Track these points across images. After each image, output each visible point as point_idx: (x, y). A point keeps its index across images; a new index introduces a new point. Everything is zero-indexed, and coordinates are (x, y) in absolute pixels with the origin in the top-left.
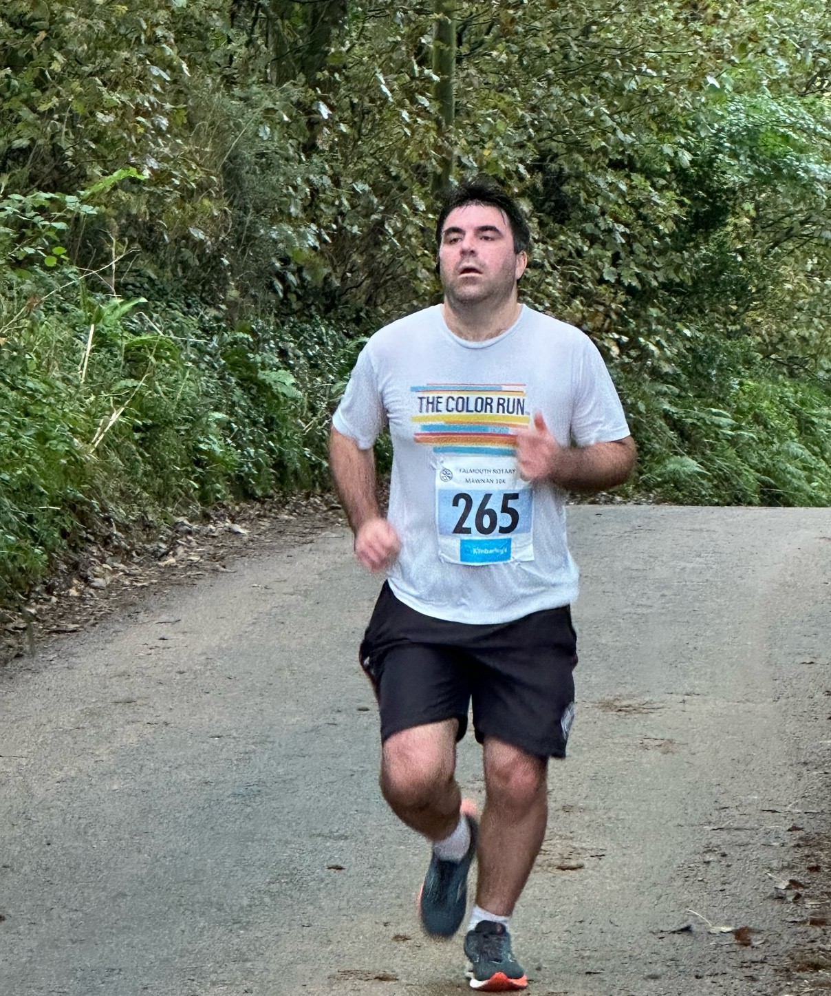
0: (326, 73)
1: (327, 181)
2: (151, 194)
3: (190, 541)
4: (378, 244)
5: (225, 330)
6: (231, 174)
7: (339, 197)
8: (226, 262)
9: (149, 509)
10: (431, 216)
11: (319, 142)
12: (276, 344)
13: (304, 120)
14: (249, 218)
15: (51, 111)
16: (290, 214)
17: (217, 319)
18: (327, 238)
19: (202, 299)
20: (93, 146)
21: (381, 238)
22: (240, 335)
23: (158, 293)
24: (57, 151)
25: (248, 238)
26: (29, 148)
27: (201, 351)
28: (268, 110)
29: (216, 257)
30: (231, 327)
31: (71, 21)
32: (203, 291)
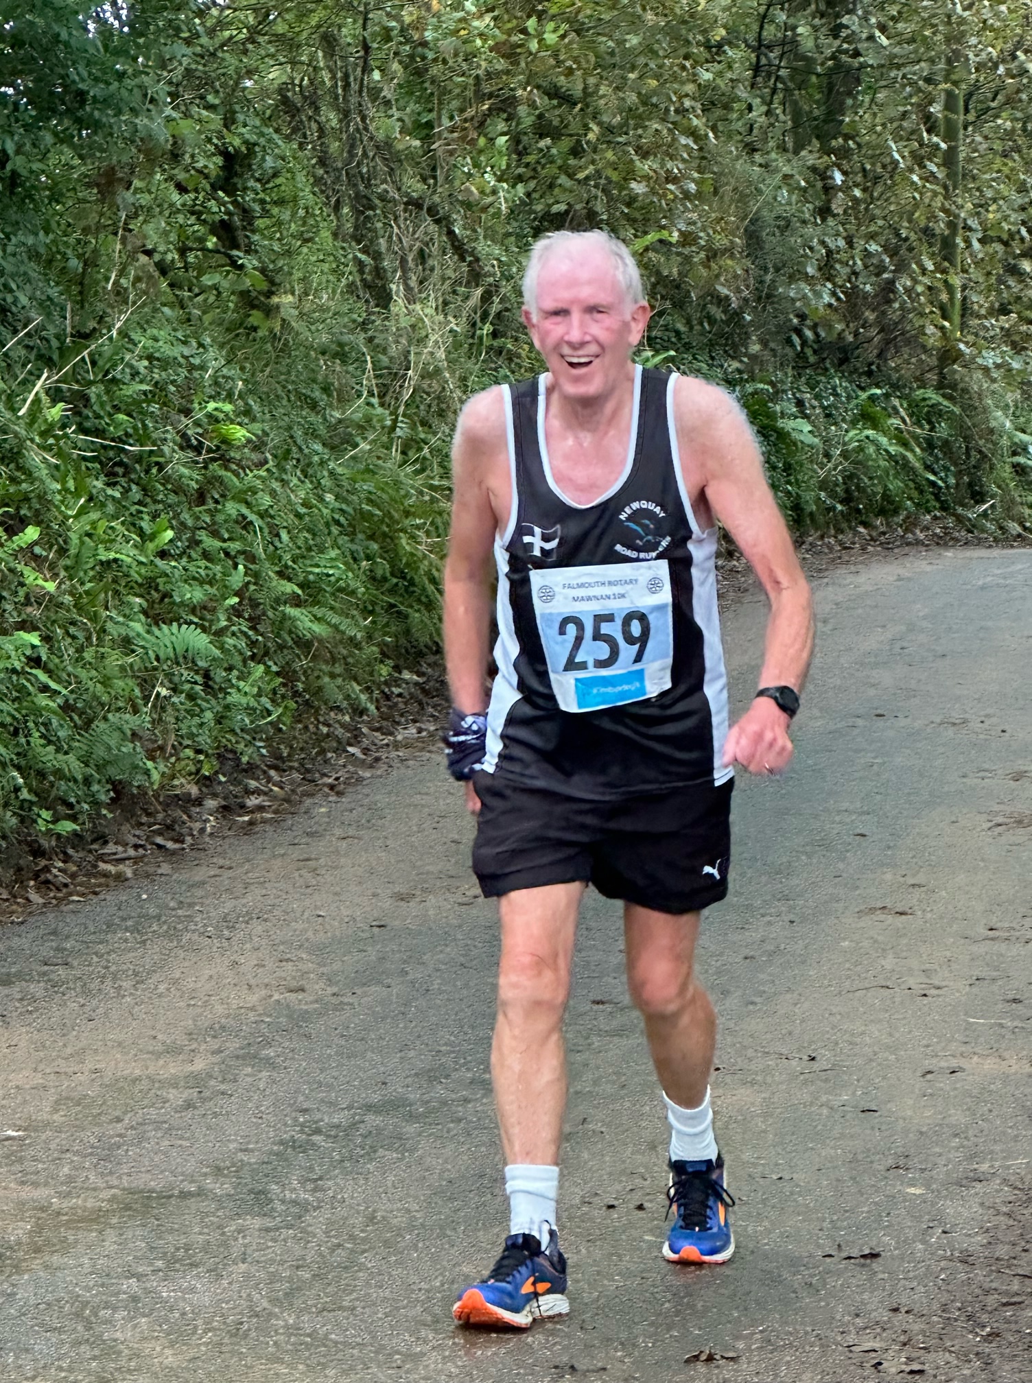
0: (840, 140)
1: (841, 243)
2: (678, 254)
4: (889, 302)
5: (747, 381)
6: (753, 239)
7: (853, 258)
8: (748, 318)
10: (938, 275)
11: (833, 206)
12: (794, 394)
13: (819, 184)
14: (769, 277)
15: (587, 178)
16: (807, 273)
17: (740, 371)
18: (842, 296)
19: (726, 352)
20: (626, 211)
21: (892, 296)
22: (761, 386)
23: (684, 346)
24: (592, 215)
25: (769, 296)
26: (567, 212)
28: (786, 177)
29: (738, 314)
30: (752, 379)
31: (604, 96)
32: (726, 345)
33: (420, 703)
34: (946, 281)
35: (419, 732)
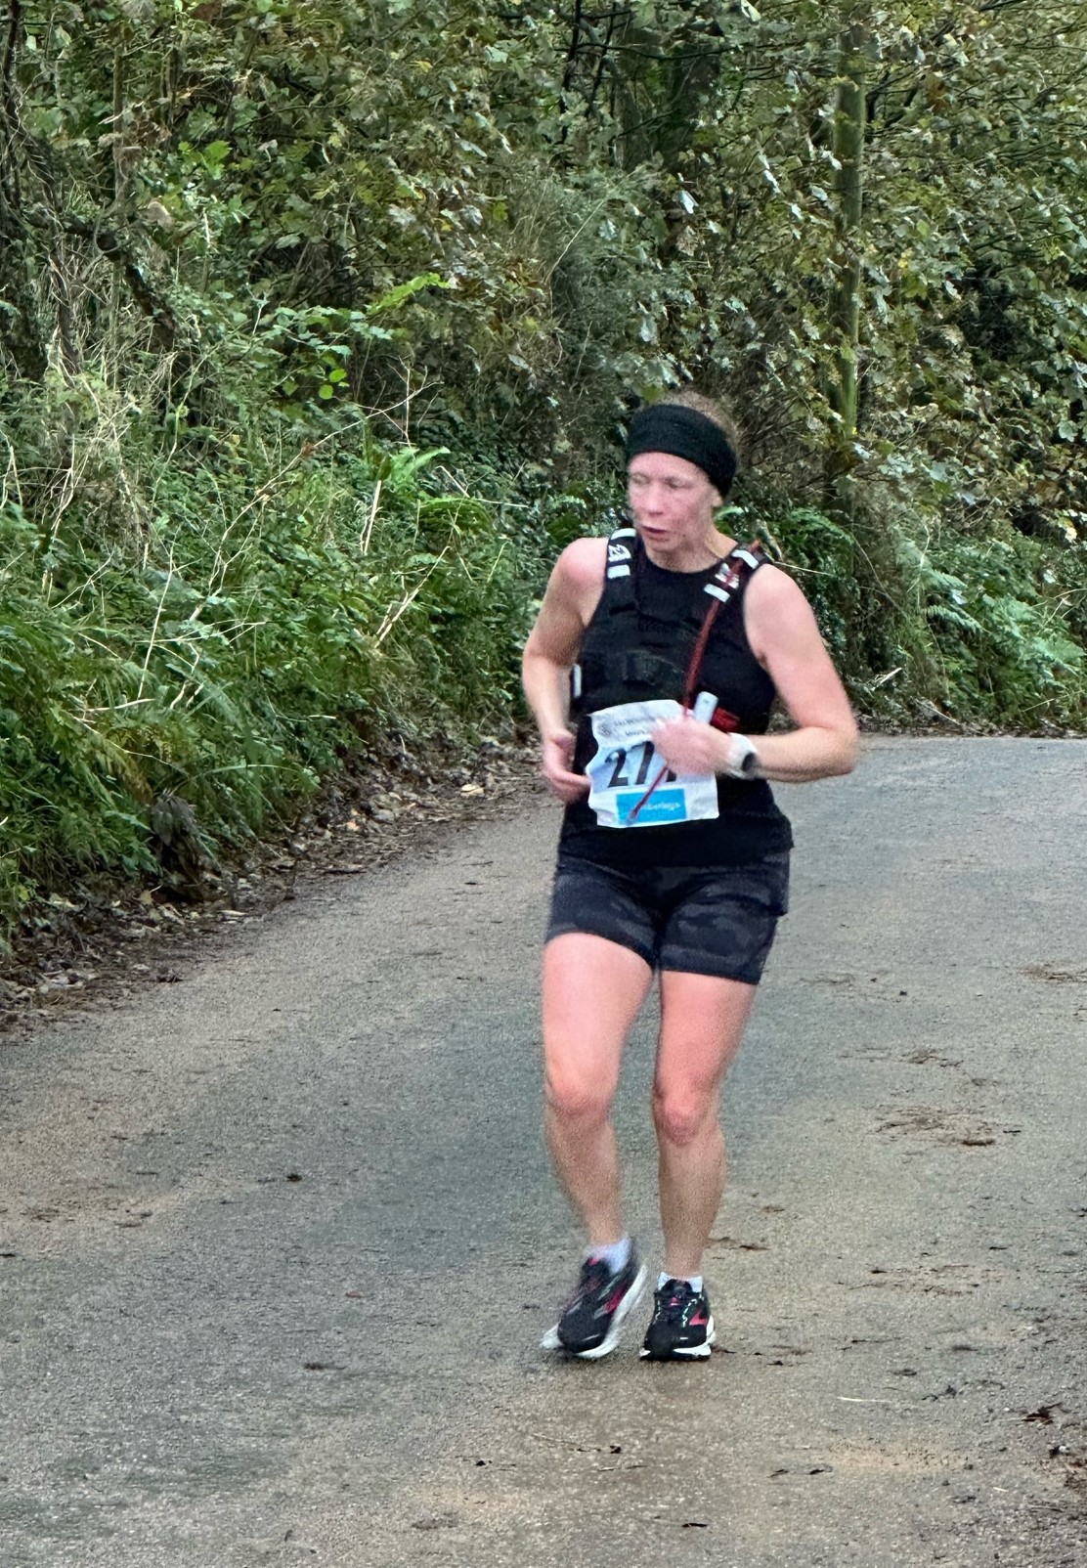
0: (691, 153)
1: (690, 299)
2: (457, 310)
3: (500, 768)
4: (755, 383)
5: (550, 492)
6: (564, 289)
7: (706, 319)
8: (554, 403)
9: (449, 724)
10: (827, 347)
11: (680, 246)
12: (618, 512)
13: (660, 215)
14: (585, 345)
15: (328, 200)
16: (640, 341)
17: (540, 478)
18: (689, 374)
19: (520, 449)
20: (383, 246)
21: (759, 374)
22: (571, 499)
23: (462, 441)
24: (334, 252)
25: (583, 373)
26: (299, 248)
27: (519, 519)
28: (613, 202)
29: (541, 396)
30: (559, 488)
31: (358, 82)
32: (522, 440)
33: (75, 941)
34: (837, 356)
35: (72, 982)
